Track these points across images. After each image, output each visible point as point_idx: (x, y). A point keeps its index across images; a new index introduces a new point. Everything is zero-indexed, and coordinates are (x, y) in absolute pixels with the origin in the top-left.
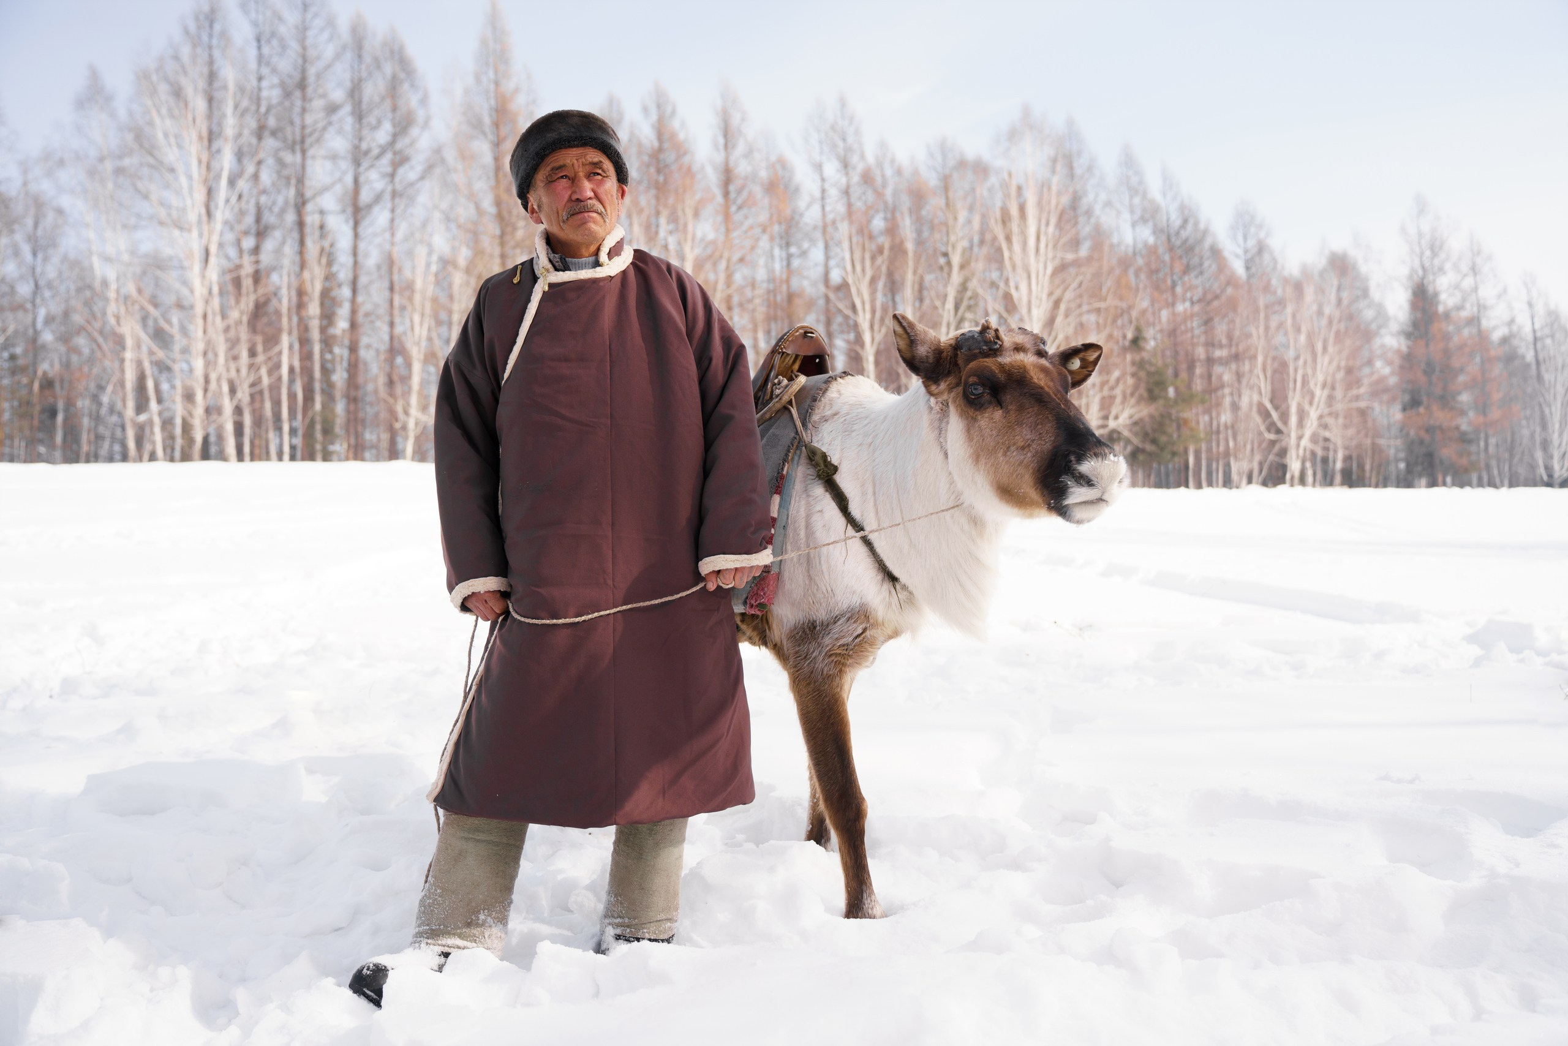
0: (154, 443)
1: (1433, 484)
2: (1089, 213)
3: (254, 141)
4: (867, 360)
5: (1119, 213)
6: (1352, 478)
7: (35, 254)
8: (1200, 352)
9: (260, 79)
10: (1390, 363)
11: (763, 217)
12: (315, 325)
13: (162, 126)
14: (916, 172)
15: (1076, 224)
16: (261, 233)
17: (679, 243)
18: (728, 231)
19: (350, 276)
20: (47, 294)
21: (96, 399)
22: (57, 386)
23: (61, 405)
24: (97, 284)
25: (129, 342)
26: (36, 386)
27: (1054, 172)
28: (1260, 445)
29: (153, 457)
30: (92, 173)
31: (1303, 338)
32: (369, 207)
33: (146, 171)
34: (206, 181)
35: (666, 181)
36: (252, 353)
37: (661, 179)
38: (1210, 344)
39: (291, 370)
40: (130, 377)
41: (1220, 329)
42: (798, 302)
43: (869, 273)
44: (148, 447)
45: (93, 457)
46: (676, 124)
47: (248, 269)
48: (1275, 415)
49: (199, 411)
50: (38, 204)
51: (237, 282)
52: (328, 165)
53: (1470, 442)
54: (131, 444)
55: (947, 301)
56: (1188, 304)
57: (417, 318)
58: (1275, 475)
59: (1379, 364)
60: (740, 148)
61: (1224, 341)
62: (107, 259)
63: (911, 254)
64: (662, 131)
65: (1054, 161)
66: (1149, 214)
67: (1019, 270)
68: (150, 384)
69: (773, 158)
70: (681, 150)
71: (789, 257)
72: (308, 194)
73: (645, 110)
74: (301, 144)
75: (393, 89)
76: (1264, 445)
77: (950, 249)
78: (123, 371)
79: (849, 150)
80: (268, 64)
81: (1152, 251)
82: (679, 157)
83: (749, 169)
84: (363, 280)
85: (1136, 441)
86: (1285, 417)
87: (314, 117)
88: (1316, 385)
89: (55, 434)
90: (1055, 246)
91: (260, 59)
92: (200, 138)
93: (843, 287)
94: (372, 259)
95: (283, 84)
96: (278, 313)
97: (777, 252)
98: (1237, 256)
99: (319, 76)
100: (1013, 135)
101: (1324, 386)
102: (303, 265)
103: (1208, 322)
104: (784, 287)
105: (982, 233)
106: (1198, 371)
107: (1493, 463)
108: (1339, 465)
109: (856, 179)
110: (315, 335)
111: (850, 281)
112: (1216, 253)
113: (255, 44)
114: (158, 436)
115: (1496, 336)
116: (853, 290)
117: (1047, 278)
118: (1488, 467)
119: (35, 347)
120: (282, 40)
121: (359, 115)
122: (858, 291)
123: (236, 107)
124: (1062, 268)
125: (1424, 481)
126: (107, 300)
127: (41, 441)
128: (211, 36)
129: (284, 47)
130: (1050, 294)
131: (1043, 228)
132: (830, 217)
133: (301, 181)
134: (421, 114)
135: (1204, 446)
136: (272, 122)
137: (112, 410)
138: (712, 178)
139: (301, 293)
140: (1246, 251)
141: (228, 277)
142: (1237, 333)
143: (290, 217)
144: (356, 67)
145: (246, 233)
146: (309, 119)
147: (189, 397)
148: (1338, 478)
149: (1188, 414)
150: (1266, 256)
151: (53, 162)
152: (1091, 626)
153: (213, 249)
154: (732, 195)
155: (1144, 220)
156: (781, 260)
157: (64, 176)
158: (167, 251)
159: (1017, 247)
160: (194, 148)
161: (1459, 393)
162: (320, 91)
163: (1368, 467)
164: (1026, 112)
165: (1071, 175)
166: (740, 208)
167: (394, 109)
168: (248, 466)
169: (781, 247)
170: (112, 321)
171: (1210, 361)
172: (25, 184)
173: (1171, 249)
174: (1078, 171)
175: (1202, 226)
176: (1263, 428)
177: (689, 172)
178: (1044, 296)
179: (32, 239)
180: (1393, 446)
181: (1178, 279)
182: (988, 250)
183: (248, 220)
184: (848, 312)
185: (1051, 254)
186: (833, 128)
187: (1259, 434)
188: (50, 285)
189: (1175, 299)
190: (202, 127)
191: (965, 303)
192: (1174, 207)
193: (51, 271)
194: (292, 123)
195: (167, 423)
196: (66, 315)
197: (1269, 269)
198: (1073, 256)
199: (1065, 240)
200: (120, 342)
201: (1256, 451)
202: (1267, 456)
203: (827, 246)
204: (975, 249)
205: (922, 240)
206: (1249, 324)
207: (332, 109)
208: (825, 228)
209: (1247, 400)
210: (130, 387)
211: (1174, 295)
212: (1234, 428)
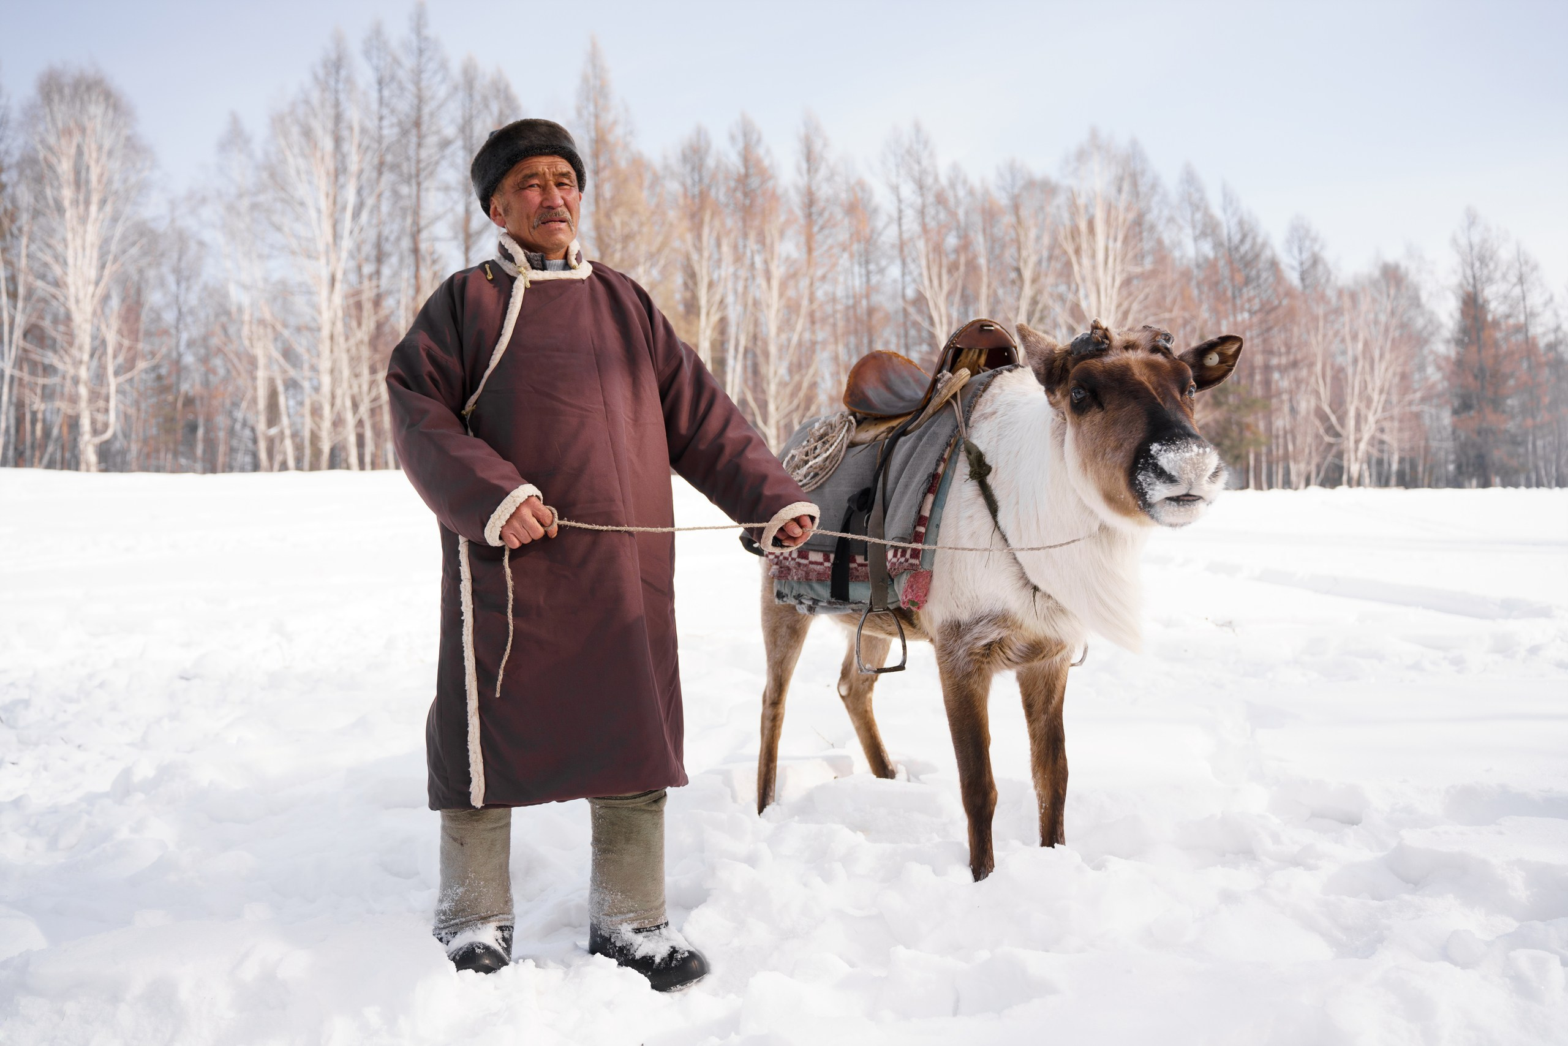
0: (285, 453)
1: (1486, 484)
2: (1152, 228)
3: (374, 175)
5: (1181, 228)
6: (1407, 480)
7: (178, 283)
8: (1259, 360)
9: (381, 118)
10: (1439, 368)
11: (843, 236)
13: (294, 163)
14: (986, 192)
15: (1141, 240)
16: (380, 258)
17: (766, 262)
18: (810, 250)
20: (189, 319)
21: (231, 415)
22: (198, 403)
23: (201, 421)
24: (234, 309)
25: (262, 361)
26: (180, 404)
27: (1119, 190)
28: (1317, 449)
29: (284, 467)
30: (231, 208)
31: (1360, 346)
32: (479, 233)
33: (279, 206)
34: (332, 215)
35: (751, 205)
36: (374, 371)
37: (748, 202)
38: (1269, 352)
40: (262, 392)
41: (1278, 340)
42: (878, 316)
43: (946, 288)
44: (278, 458)
45: (229, 468)
46: (761, 151)
47: (368, 295)
48: (1333, 419)
49: (326, 424)
50: (182, 238)
51: (359, 306)
52: (441, 196)
53: (1519, 444)
54: (263, 455)
55: (1020, 313)
56: (1246, 315)
58: (1333, 477)
59: (1430, 370)
60: (823, 172)
61: (1283, 350)
62: (245, 287)
63: (984, 269)
64: (747, 157)
65: (1121, 179)
66: (1209, 229)
67: (1089, 284)
68: (281, 402)
69: (853, 181)
70: (765, 175)
71: (868, 273)
72: (423, 223)
73: (733, 138)
74: (416, 177)
76: (1321, 448)
77: (1022, 265)
78: (255, 389)
79: (923, 172)
80: (387, 105)
81: (1211, 266)
82: (763, 182)
83: (830, 192)
86: (1342, 420)
87: (429, 151)
88: (1373, 390)
89: (196, 446)
90: (1123, 260)
91: (381, 101)
92: (328, 174)
93: (920, 301)
95: (400, 124)
96: (395, 333)
97: (856, 269)
98: (1293, 268)
99: (432, 115)
100: (1081, 156)
101: (1381, 392)
102: (418, 289)
103: (1266, 331)
104: (864, 302)
105: (1051, 249)
106: (1258, 377)
107: (1541, 464)
108: (1395, 467)
109: (931, 199)
111: (928, 294)
112: (1274, 265)
113: (376, 87)
114: (288, 446)
115: (1542, 343)
116: (931, 304)
117: (1115, 290)
118: (1537, 469)
119: (177, 366)
120: (400, 83)
122: (936, 305)
123: (360, 146)
124: (1127, 282)
125: (1474, 482)
126: (242, 322)
127: (183, 454)
128: (337, 81)
129: (402, 88)
130: (1119, 306)
131: (1111, 244)
132: (906, 236)
133: (416, 212)
135: (1264, 450)
136: (389, 158)
137: (245, 424)
138: (795, 201)
140: (1302, 264)
141: (351, 301)
142: (1295, 341)
143: (406, 243)
144: (467, 105)
145: (366, 259)
146: (424, 154)
147: (316, 412)
148: (1393, 480)
149: (1249, 419)
150: (1320, 268)
151: (197, 200)
152: (1230, 622)
153: (339, 276)
154: (814, 217)
155: (1204, 234)
156: (861, 276)
157: (208, 213)
158: (296, 278)
159: (1086, 261)
160: (323, 184)
161: (1508, 397)
162: (434, 128)
163: (1420, 469)
164: (1094, 135)
165: (1136, 193)
166: (822, 228)
168: (369, 475)
169: (860, 265)
170: (246, 343)
171: (1267, 368)
172: (173, 220)
173: (1230, 262)
174: (1143, 189)
175: (1260, 240)
176: (1322, 431)
177: (774, 197)
178: (1113, 308)
179: (177, 271)
180: (1444, 448)
181: (1238, 291)
182: (1057, 265)
183: (368, 249)
184: (926, 324)
185: (1119, 268)
186: (909, 152)
187: (1317, 436)
188: (192, 312)
189: (1235, 310)
190: (330, 164)
191: (1037, 315)
192: (1233, 222)
193: (192, 299)
194: (408, 159)
195: (295, 435)
196: (205, 339)
197: (1323, 280)
198: (1138, 270)
199: (1130, 255)
200: (253, 362)
201: (1314, 454)
202: (1325, 458)
203: (904, 263)
204: (1044, 264)
205: (995, 257)
206: (1308, 333)
207: (445, 144)
208: (902, 246)
209: (1305, 405)
210: (262, 404)
211: (1234, 305)
212: (1293, 432)
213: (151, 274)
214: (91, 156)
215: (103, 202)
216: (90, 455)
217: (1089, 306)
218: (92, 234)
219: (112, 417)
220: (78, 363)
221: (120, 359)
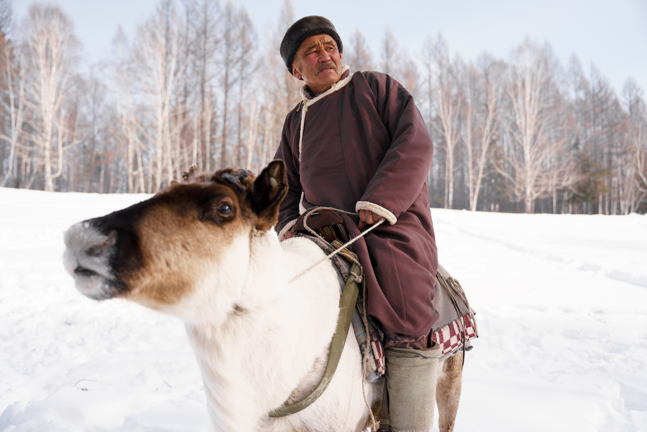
0: (140, 183)
2: (554, 85)
3: (184, 56)
4: (449, 153)
5: (568, 85)
7: (94, 104)
8: (606, 150)
9: (188, 29)
12: (208, 134)
13: (147, 50)
14: (472, 67)
15: (548, 91)
16: (186, 94)
19: (223, 114)
20: (99, 120)
21: (117, 164)
22: (102, 158)
23: (103, 167)
24: (119, 117)
25: (131, 141)
26: (93, 159)
27: (538, 67)
28: (635, 194)
29: (139, 190)
30: (118, 70)
32: (232, 84)
33: (140, 69)
34: (164, 74)
36: (182, 147)
39: (198, 154)
40: (131, 156)
41: (616, 140)
43: (451, 114)
44: (137, 186)
45: (115, 191)
46: (364, 47)
47: (180, 111)
48: (644, 179)
49: (159, 172)
50: (96, 83)
51: (176, 117)
52: (215, 66)
54: (131, 184)
55: (487, 127)
56: (600, 128)
57: (251, 133)
58: (643, 208)
60: (394, 57)
61: (619, 145)
62: (124, 107)
63: (470, 105)
64: (358, 50)
65: (539, 61)
66: (583, 85)
67: (521, 112)
68: (139, 160)
69: (408, 62)
70: (366, 59)
72: (206, 78)
73: (351, 41)
74: (203, 58)
75: (243, 34)
76: (637, 194)
77: (488, 103)
78: (128, 152)
79: (442, 57)
80: (191, 23)
81: (583, 103)
83: (397, 67)
84: (228, 116)
85: (575, 191)
87: (210, 45)
89: (100, 179)
90: (539, 101)
91: (188, 21)
92: (163, 55)
93: (438, 119)
94: (232, 106)
95: (197, 32)
96: (193, 130)
98: (626, 104)
99: (212, 28)
100: (520, 50)
102: (203, 109)
103: (611, 136)
105: (503, 95)
106: (605, 158)
109: (445, 71)
110: (208, 139)
111: (442, 117)
112: (616, 103)
113: (186, 14)
114: (142, 180)
116: (444, 122)
117: (534, 116)
119: (93, 141)
120: (197, 13)
121: (229, 45)
122: (446, 122)
123: (178, 42)
124: (540, 112)
126: (122, 123)
127: (95, 182)
128: (168, 11)
129: (198, 15)
130: (536, 123)
131: (533, 93)
132: (432, 88)
133: (203, 73)
134: (254, 44)
135: (607, 194)
136: (192, 48)
137: (123, 169)
139: (202, 121)
140: (630, 102)
141: (173, 114)
142: (626, 140)
143: (198, 88)
144: (228, 23)
145: (180, 95)
146: (207, 46)
147: (155, 165)
149: (600, 179)
150: (640, 104)
151: (103, 65)
153: (167, 102)
155: (580, 88)
157: (107, 71)
158: (148, 103)
159: (520, 101)
160: (160, 59)
162: (212, 34)
164: (527, 40)
165: (546, 68)
167: (244, 41)
170: (124, 132)
171: (611, 154)
172: (92, 75)
173: (593, 102)
174: (550, 66)
175: (609, 91)
176: (638, 185)
178: (533, 124)
179: (94, 97)
181: (596, 116)
182: (506, 103)
183: (181, 90)
184: (440, 131)
185: (537, 105)
186: (435, 48)
187: (636, 188)
188: (100, 117)
189: (595, 125)
190: (164, 50)
191: (495, 127)
192: (596, 82)
193: (100, 111)
194: (200, 48)
195: (145, 175)
196: (106, 129)
197: (641, 110)
198: (546, 106)
199: (542, 98)
200: (127, 141)
201: (633, 196)
202: (638, 199)
203: (431, 101)
204: (499, 103)
205: (476, 99)
206: (633, 136)
207: (217, 42)
208: (430, 93)
209: (630, 172)
210: (131, 160)
211: (594, 122)
212: (623, 186)
213: (82, 99)
214: (53, 45)
215: (58, 66)
216: (50, 183)
217: (521, 122)
218: (53, 81)
219: (60, 166)
220: (45, 141)
221: (65, 139)
